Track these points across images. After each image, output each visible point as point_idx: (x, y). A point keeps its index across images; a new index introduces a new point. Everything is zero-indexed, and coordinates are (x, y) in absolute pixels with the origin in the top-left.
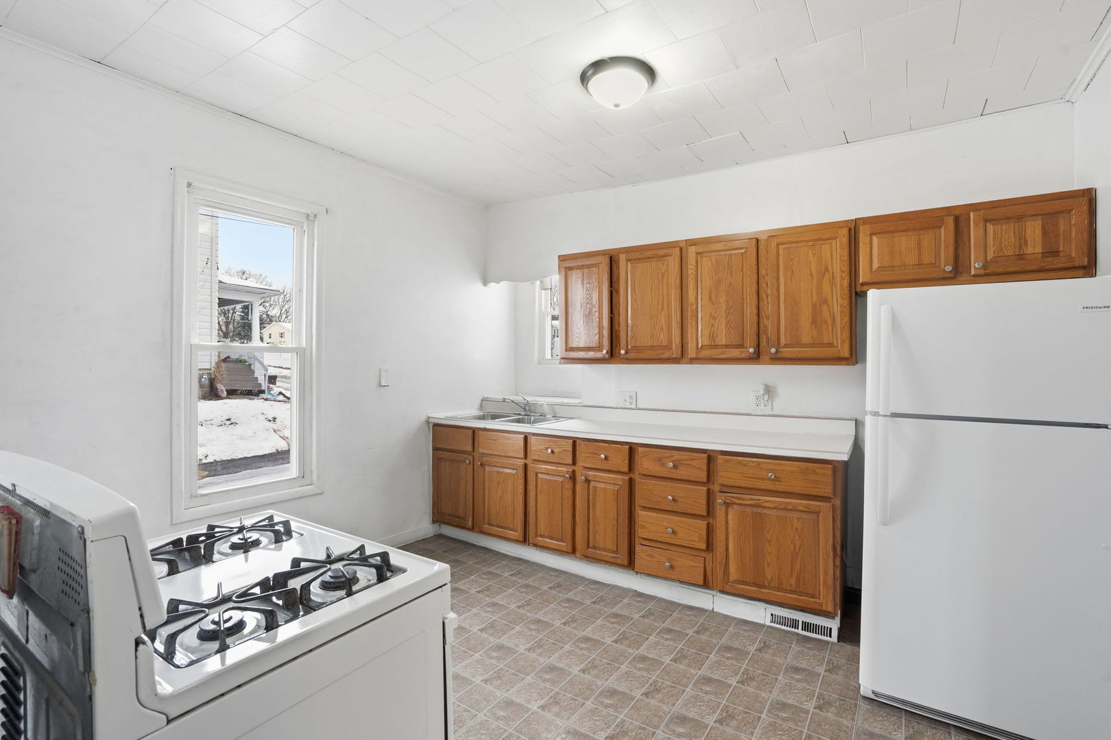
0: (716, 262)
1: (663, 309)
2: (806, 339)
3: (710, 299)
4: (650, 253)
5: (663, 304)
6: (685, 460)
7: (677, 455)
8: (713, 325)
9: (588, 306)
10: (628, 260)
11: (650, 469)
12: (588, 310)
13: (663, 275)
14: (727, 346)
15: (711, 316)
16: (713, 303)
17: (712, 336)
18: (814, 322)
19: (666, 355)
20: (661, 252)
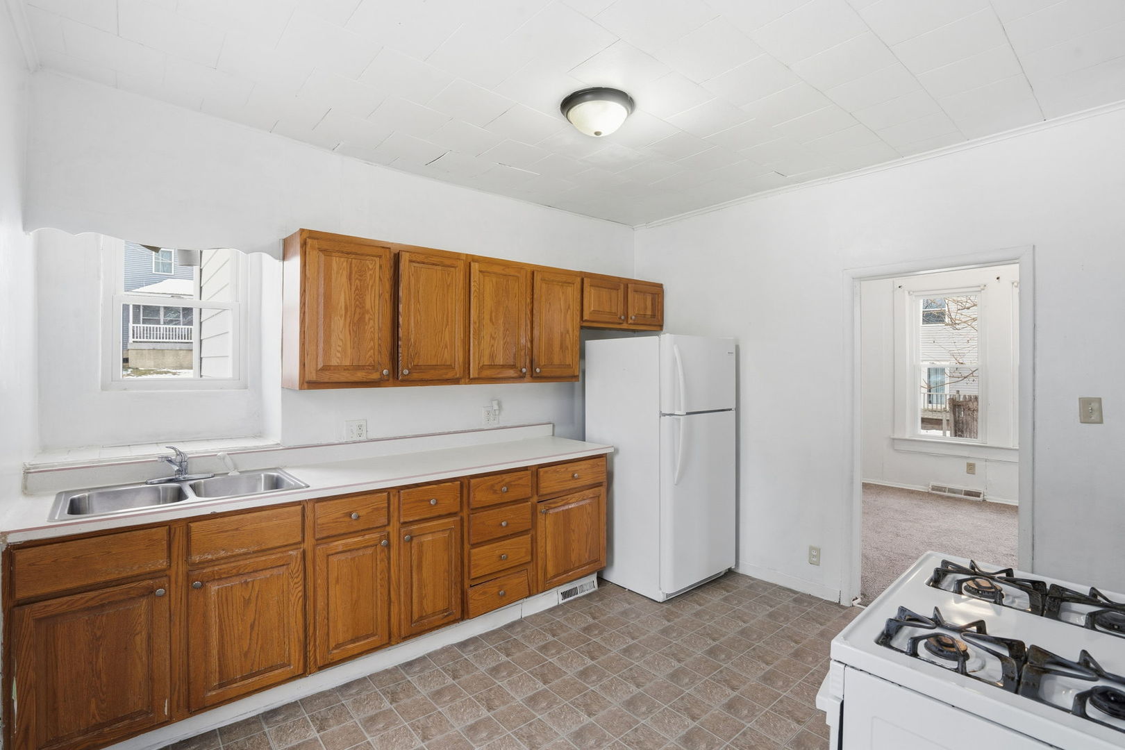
0: (496, 284)
1: (447, 325)
2: (556, 361)
3: (491, 320)
4: (435, 260)
5: (447, 320)
6: (514, 481)
7: (507, 478)
8: (493, 346)
9: (358, 310)
10: (411, 261)
11: (483, 500)
12: (357, 317)
13: (448, 286)
14: (503, 366)
15: (491, 335)
16: (493, 324)
17: (492, 356)
18: (561, 347)
19: (450, 375)
20: (448, 262)
